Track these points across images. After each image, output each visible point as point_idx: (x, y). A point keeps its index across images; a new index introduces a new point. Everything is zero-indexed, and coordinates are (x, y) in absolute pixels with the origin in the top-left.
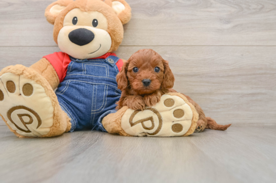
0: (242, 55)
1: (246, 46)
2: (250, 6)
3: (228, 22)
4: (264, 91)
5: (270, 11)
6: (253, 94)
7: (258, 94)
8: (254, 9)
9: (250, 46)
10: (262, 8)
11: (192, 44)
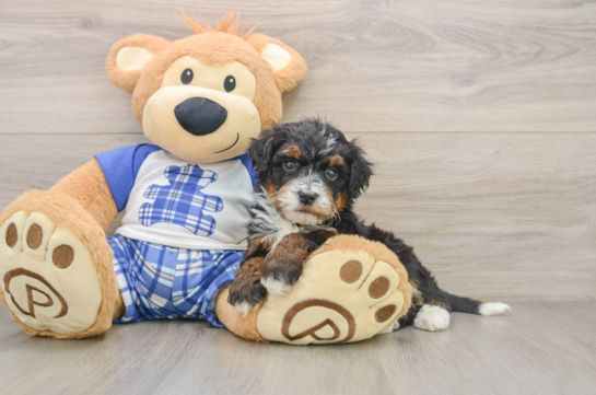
0: (498, 152)
1: (506, 133)
2: (515, 48)
3: (468, 82)
4: (542, 228)
5: (557, 58)
6: (520, 236)
7: (532, 234)
8: (524, 54)
9: (515, 132)
10: (540, 52)
11: (393, 129)
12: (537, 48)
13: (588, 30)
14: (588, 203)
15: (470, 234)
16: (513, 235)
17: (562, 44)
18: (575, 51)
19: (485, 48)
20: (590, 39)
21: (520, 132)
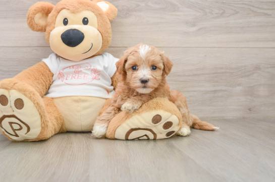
12: (222, 11)
13: (243, 4)
14: (242, 77)
15: (195, 91)
16: (212, 91)
17: (232, 9)
18: (237, 13)
19: (200, 11)
20: (243, 8)
21: (215, 47)
